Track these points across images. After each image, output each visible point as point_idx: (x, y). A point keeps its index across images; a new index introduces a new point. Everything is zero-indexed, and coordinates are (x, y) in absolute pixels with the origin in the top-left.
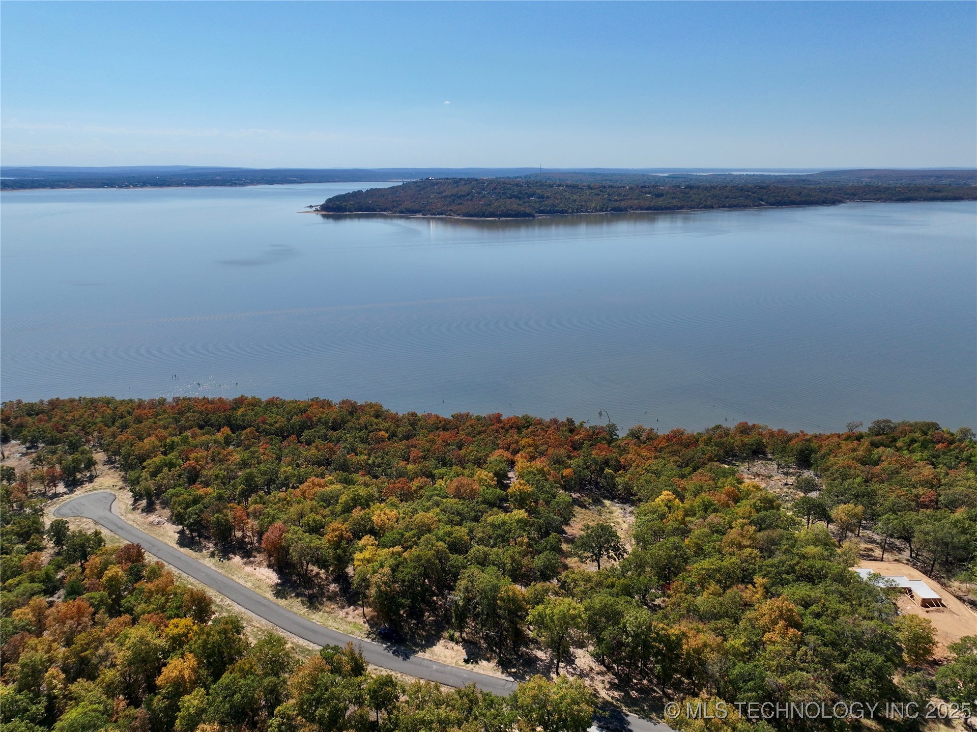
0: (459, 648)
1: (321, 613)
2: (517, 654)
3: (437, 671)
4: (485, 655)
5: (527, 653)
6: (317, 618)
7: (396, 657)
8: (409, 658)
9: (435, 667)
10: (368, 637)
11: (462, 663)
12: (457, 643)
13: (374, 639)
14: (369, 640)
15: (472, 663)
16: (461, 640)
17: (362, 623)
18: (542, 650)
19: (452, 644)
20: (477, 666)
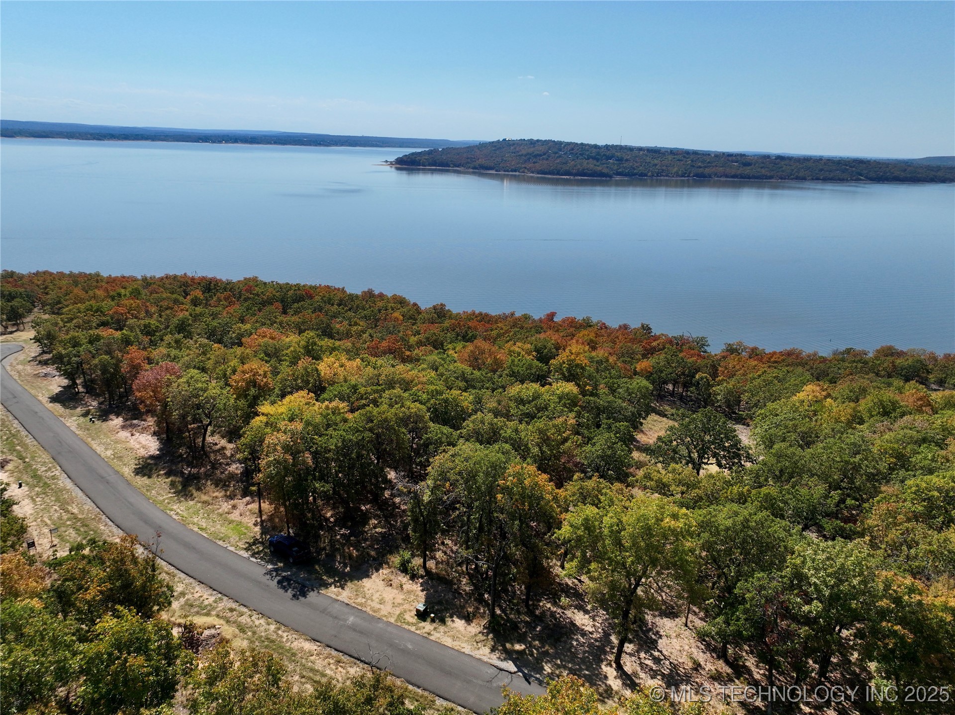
0: (416, 588)
1: (191, 503)
2: (530, 613)
3: (353, 628)
4: (463, 607)
5: (553, 614)
6: (180, 509)
7: (281, 591)
8: (304, 595)
9: (351, 619)
10: (247, 549)
11: (411, 617)
12: (413, 577)
13: (258, 553)
14: (246, 554)
15: (433, 621)
16: (422, 572)
17: (251, 525)
18: (586, 612)
19: (404, 579)
20: (442, 628)
